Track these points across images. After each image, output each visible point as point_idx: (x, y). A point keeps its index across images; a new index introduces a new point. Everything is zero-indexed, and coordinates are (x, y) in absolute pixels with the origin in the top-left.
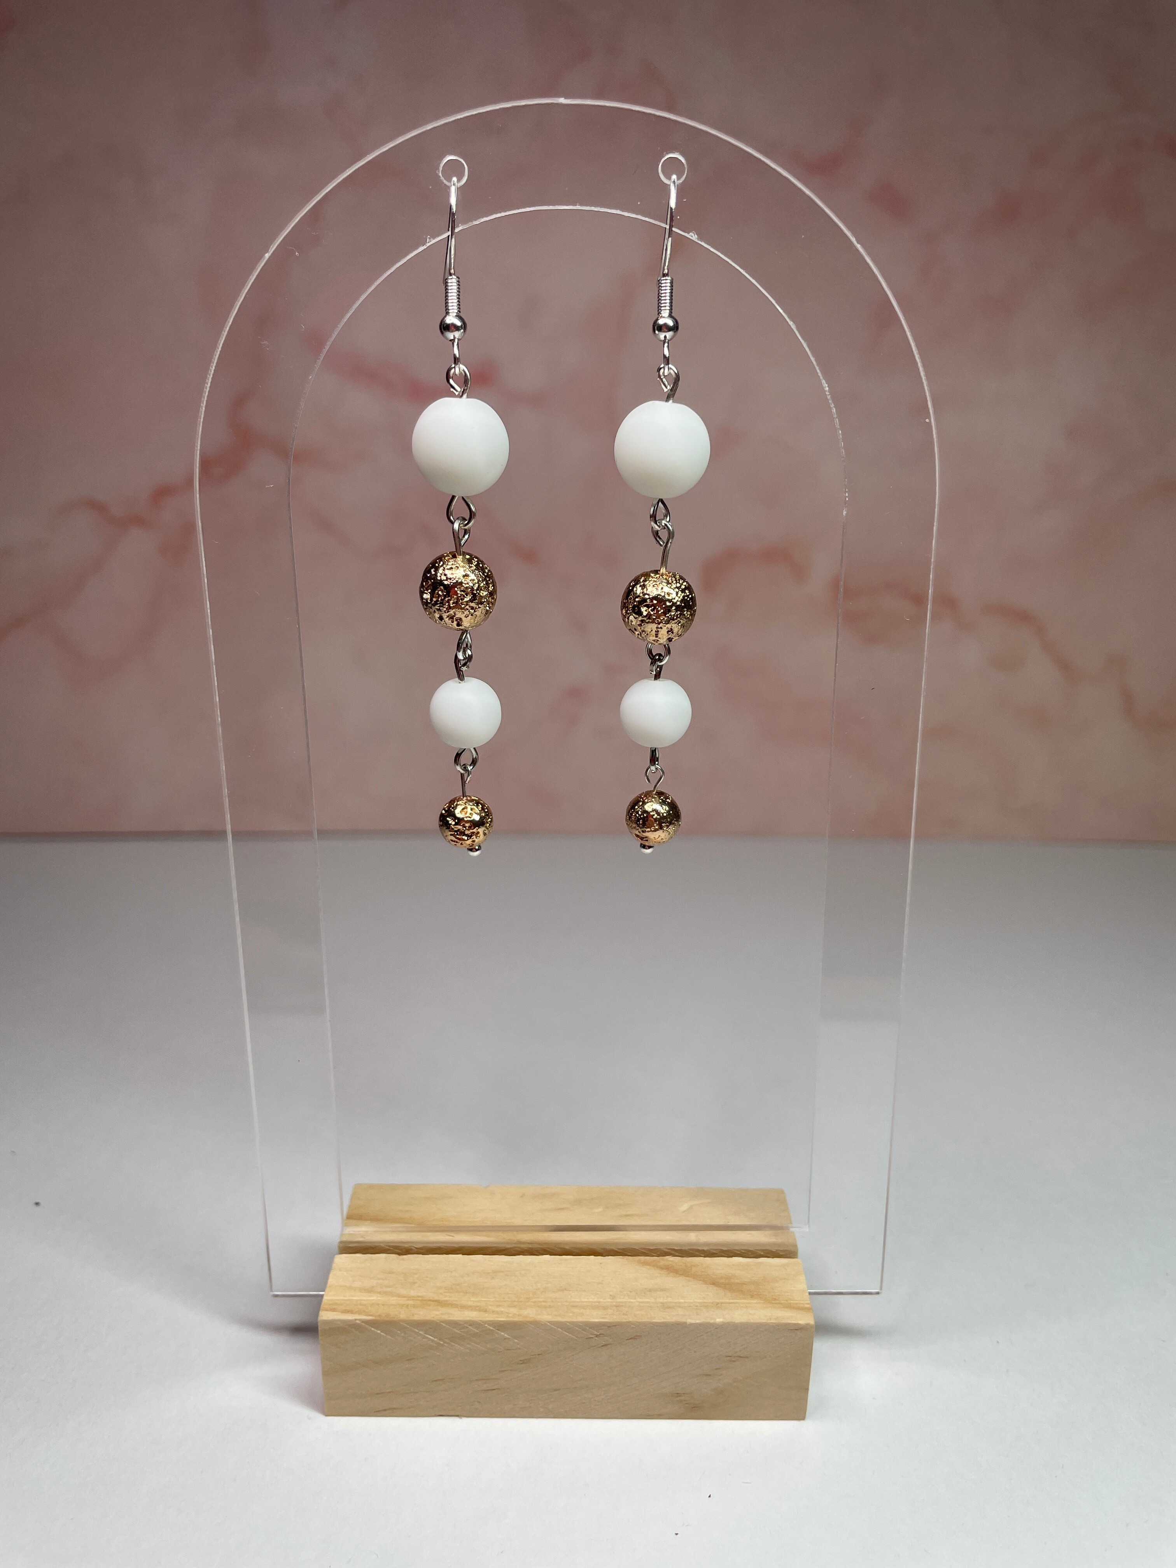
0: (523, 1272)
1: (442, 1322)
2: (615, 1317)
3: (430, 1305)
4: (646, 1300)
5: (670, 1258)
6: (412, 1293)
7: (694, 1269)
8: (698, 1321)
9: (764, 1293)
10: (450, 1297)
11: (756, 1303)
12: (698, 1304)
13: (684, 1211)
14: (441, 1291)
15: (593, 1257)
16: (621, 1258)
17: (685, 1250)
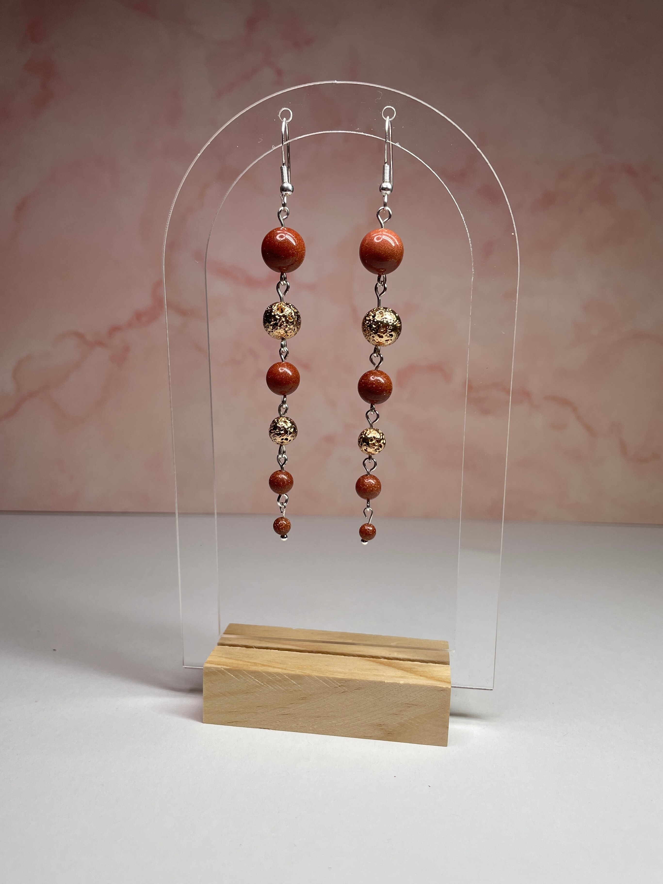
1: (263, 672)
2: (348, 677)
4: (366, 672)
5: (381, 660)
7: (394, 664)
8: (391, 682)
9: (427, 675)
10: (269, 664)
11: (422, 678)
12: (392, 676)
14: (265, 661)
15: (343, 656)
16: (357, 658)
17: (390, 658)
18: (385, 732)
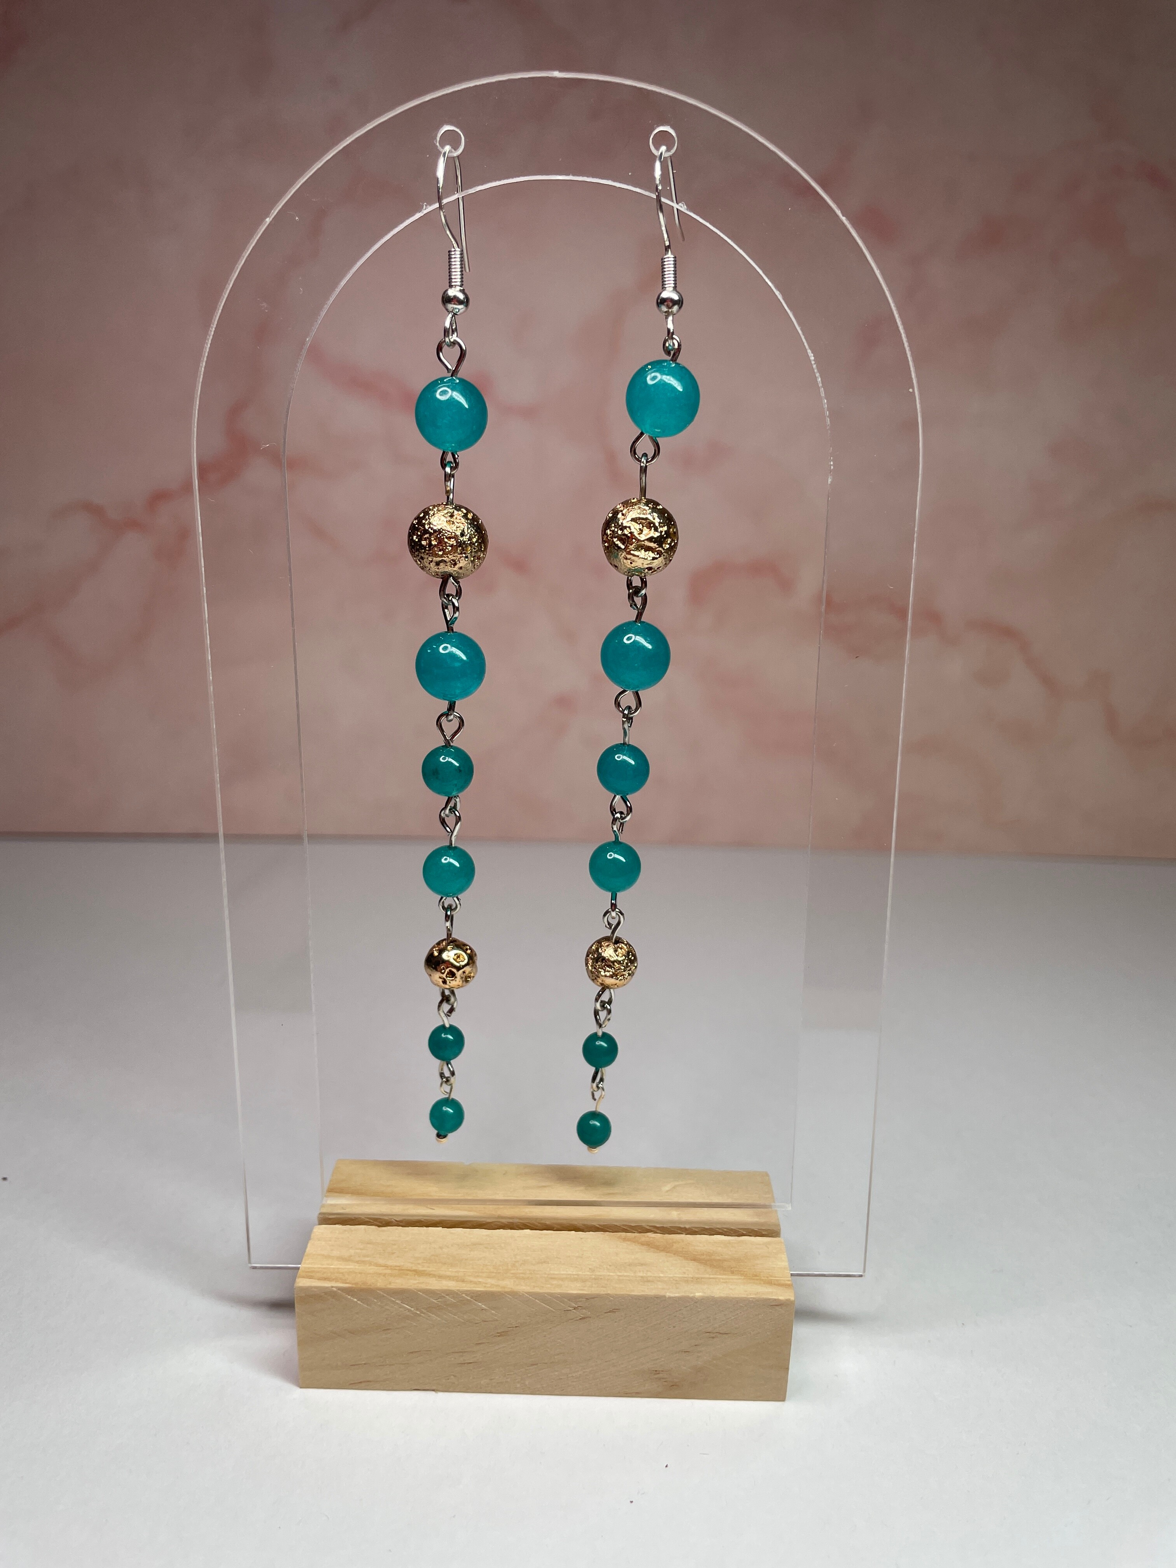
0: (503, 1245)
1: (419, 1291)
2: (593, 1289)
3: (407, 1275)
4: (625, 1274)
5: (651, 1235)
6: (390, 1263)
7: (675, 1246)
8: (677, 1295)
9: (745, 1270)
10: (429, 1267)
11: (737, 1279)
12: (677, 1279)
13: (667, 1191)
14: (420, 1262)
15: (573, 1232)
16: (602, 1234)
17: (666, 1228)
18: (666, 1383)
